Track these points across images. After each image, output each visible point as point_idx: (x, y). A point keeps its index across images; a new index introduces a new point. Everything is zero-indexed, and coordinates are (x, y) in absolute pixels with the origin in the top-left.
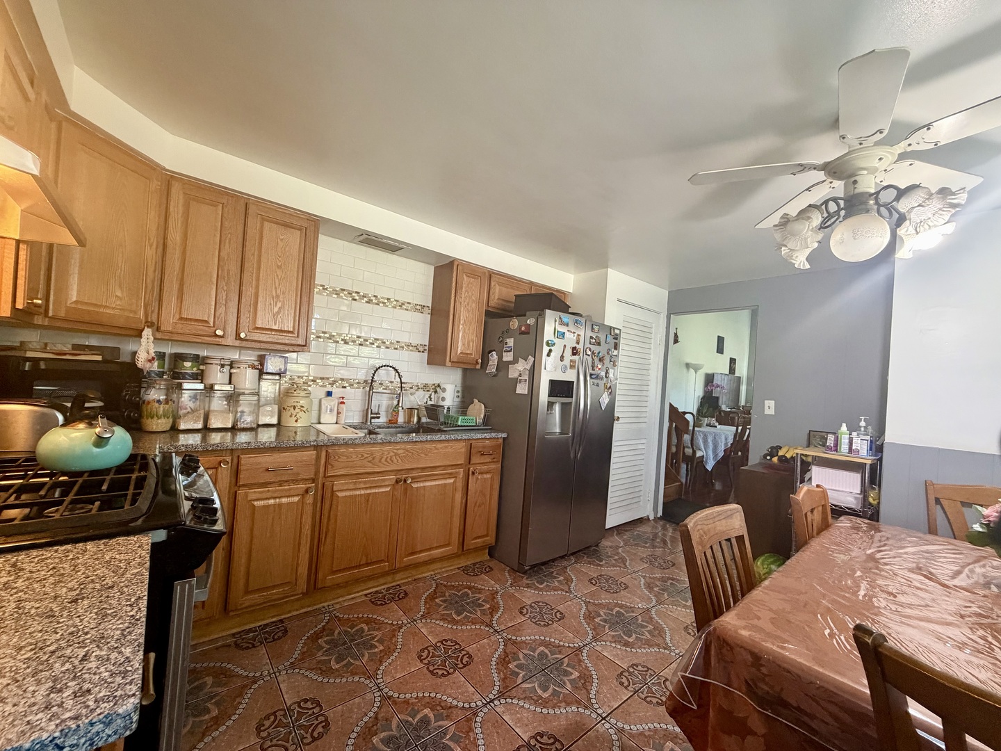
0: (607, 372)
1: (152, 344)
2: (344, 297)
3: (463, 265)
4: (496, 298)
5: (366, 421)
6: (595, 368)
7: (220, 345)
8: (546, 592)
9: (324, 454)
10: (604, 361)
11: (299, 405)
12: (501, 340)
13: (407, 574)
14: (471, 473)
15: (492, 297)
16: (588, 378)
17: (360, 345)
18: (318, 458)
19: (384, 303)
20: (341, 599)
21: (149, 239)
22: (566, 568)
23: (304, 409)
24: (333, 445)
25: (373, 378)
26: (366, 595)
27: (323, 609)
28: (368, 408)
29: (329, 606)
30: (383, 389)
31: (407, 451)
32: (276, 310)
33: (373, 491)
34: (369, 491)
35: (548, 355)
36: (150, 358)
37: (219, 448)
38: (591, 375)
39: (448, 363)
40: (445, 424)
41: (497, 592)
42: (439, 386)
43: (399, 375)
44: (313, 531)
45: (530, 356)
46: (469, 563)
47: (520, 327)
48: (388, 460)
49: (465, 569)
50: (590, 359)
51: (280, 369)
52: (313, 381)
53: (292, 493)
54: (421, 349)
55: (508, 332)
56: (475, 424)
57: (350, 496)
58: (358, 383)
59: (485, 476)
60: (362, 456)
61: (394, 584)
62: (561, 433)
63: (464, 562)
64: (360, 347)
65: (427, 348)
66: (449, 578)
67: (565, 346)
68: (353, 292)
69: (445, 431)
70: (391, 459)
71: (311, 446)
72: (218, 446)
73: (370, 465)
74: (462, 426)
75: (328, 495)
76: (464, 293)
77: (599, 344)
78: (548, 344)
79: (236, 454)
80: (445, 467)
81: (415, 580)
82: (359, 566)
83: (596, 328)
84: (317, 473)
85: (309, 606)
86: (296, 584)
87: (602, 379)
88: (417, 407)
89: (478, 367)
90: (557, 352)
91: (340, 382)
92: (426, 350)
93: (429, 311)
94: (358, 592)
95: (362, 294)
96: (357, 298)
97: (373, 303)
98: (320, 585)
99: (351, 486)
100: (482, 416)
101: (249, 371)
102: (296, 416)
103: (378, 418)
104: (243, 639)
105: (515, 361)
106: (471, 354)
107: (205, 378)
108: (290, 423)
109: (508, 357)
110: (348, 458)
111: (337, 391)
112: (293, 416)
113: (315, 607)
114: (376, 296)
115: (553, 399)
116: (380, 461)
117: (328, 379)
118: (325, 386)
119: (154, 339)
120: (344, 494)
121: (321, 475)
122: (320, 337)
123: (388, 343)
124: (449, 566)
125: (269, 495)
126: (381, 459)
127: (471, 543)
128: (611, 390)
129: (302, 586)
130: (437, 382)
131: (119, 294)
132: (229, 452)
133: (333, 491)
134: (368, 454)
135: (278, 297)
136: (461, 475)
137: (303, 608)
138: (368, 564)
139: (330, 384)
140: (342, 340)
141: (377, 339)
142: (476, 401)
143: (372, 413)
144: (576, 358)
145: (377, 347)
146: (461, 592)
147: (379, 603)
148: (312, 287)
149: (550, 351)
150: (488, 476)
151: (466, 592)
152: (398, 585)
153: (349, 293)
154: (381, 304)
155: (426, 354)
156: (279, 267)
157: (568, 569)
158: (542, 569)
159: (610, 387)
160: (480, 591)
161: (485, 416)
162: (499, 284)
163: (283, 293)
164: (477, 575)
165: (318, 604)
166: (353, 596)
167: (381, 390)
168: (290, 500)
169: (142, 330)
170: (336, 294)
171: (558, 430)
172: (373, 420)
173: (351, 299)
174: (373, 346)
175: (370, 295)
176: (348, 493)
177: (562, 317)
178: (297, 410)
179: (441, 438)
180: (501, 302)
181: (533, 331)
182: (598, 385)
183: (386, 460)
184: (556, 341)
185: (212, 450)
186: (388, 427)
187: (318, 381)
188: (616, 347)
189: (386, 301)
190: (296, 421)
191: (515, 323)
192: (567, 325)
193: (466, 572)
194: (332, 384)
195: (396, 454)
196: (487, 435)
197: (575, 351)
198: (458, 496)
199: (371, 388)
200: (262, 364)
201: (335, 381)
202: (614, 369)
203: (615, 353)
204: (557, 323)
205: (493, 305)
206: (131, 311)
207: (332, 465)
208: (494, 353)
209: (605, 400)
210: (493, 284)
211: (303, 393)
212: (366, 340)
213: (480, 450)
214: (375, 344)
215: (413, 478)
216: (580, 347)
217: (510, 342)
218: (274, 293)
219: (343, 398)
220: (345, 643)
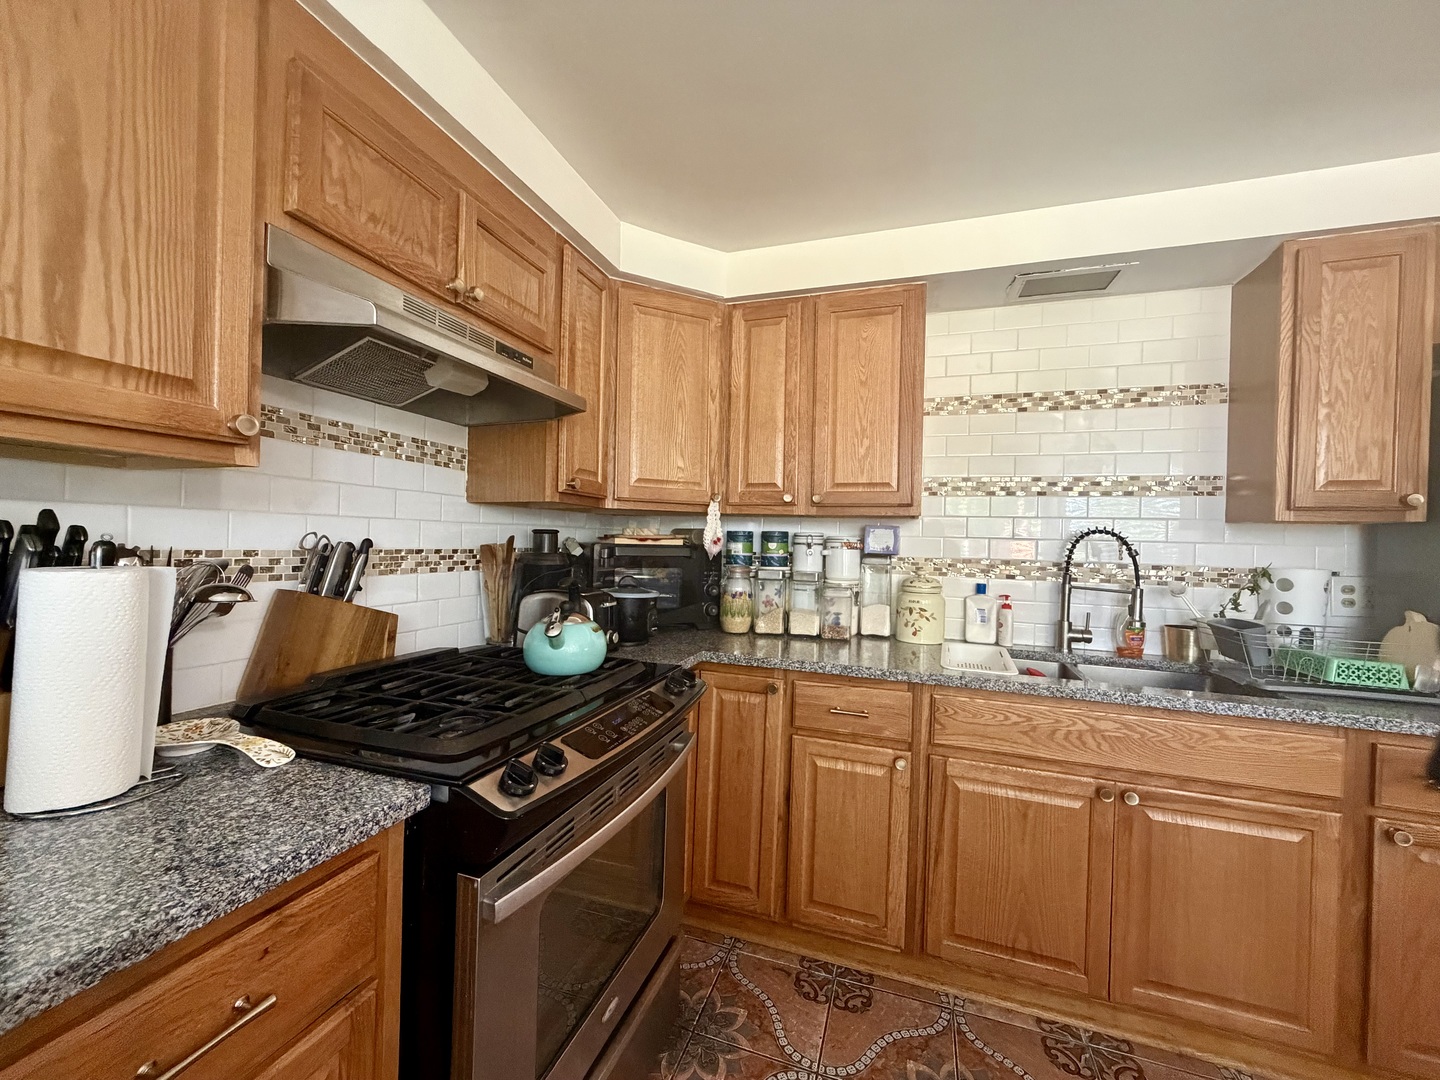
1: (719, 522)
2: (1001, 410)
3: (1316, 246)
5: (1061, 645)
7: (793, 516)
9: (926, 700)
11: (917, 606)
13: (1154, 1026)
14: (1378, 831)
17: (1039, 494)
18: (916, 705)
19: (1089, 402)
20: (983, 999)
21: (712, 391)
23: (927, 614)
25: (1069, 557)
26: (1039, 1020)
27: (944, 999)
28: (1062, 620)
29: (956, 997)
30: (1102, 581)
31: (1123, 724)
32: (862, 451)
33: (1038, 798)
34: (1026, 796)
36: (716, 539)
37: (765, 666)
39: (1280, 512)
40: (1278, 672)
42: (1266, 574)
43: (1129, 549)
48: (1073, 738)
49: (1052, 1032)
51: (888, 548)
52: (950, 565)
53: (874, 759)
54: (1207, 488)
56: (1404, 685)
57: (983, 795)
58: (1040, 569)
60: (1007, 718)
63: (1066, 1014)
64: (1040, 497)
65: (1223, 483)
68: (1019, 396)
69: (1273, 694)
70: (1079, 738)
71: (898, 682)
72: (763, 662)
73: (1028, 741)
74: (1340, 686)
75: (940, 781)
76: (1322, 321)
79: (791, 677)
80: (1263, 792)
81: (1180, 1056)
82: (1013, 951)
84: (915, 731)
85: (919, 977)
86: (886, 927)
89: (1417, 516)
91: (1003, 567)
92: (1221, 488)
93: (1225, 395)
94: (1021, 1003)
95: (1038, 395)
96: (1028, 405)
97: (1066, 408)
98: (931, 950)
99: (986, 776)
101: (846, 552)
102: (913, 625)
103: (1089, 641)
104: (810, 975)
106: (1378, 483)
107: (794, 563)
108: (906, 636)
110: (974, 716)
111: (995, 586)
112: (910, 624)
113: (931, 986)
116: (1051, 737)
117: (978, 561)
118: (974, 575)
119: (722, 515)
120: (970, 787)
121: (924, 737)
122: (959, 489)
123: (1109, 484)
125: (837, 753)
126: (1054, 732)
129: (897, 933)
130: (1260, 564)
131: (681, 464)
132: (781, 673)
133: (945, 777)
134: (1018, 715)
135: (864, 430)
136: (1335, 832)
137: (908, 973)
138: (1033, 955)
139: (982, 571)
140: (1002, 489)
142: (1415, 617)
143: (1070, 630)
145: (1081, 494)
147: (1062, 1059)
148: (918, 403)
153: (1011, 400)
154: (1084, 407)
155: (1221, 499)
156: (863, 384)
163: (871, 424)
165: (937, 982)
166: (1008, 1005)
168: (871, 771)
169: (708, 506)
170: (986, 407)
172: (1074, 645)
173: (1015, 409)
174: (1071, 493)
175: (1056, 394)
176: (979, 788)
178: (915, 615)
183: (1067, 738)
185: (757, 667)
186: (1113, 664)
187: (960, 565)
189: (1096, 397)
190: (914, 634)
194: (985, 572)
195: (1093, 730)
199: (1067, 578)
200: (862, 541)
201: (992, 566)
206: (694, 483)
207: (941, 724)
211: (926, 587)
212: (1053, 484)
214: (1075, 489)
215: (1144, 797)
218: (858, 427)
219: (1007, 597)
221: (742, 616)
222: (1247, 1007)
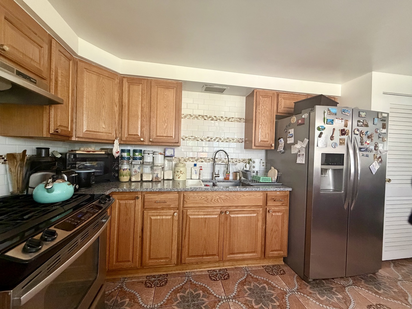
0: (376, 146)
1: (118, 146)
2: (200, 119)
3: (259, 92)
4: (283, 107)
5: (213, 178)
6: (364, 143)
7: (144, 145)
8: (326, 305)
9: (182, 196)
10: (373, 138)
11: (179, 170)
12: (286, 130)
13: (231, 263)
14: (267, 211)
15: (279, 107)
16: (358, 151)
17: (209, 141)
18: (179, 197)
20: (195, 270)
21: (116, 103)
22: (345, 287)
23: (182, 172)
24: (186, 191)
25: (215, 157)
26: (208, 271)
27: (186, 274)
28: (213, 172)
29: (189, 272)
30: (222, 162)
31: (226, 196)
32: (165, 127)
33: (208, 216)
34: (206, 216)
35: (320, 136)
36: (117, 152)
37: (135, 191)
38: (360, 149)
39: (254, 147)
40: (253, 181)
41: (286, 293)
42: (251, 160)
43: (227, 155)
44: (178, 234)
45: (305, 139)
46: (270, 264)
47: (298, 121)
48: (216, 200)
49: (266, 268)
50: (358, 137)
51: (172, 154)
52: (188, 159)
53: (168, 214)
54: (241, 141)
55: (290, 126)
56: (271, 181)
57: (196, 218)
58: (209, 160)
59: (277, 214)
60: (202, 198)
61: (224, 268)
62: (334, 190)
63: (266, 263)
64: (209, 142)
65: (244, 140)
66: (256, 272)
67: (334, 129)
68: (204, 116)
69: (252, 185)
70: (217, 200)
71: (175, 191)
72: (134, 190)
73: (206, 203)
74: (262, 183)
75: (185, 216)
76: (260, 107)
77: (367, 126)
78: (319, 129)
79: (143, 193)
80: (251, 207)
81: (236, 268)
82: (203, 256)
83: (363, 114)
84: (179, 204)
85: (180, 270)
86: (171, 260)
87: (371, 151)
88: (238, 171)
89: (273, 148)
90: (327, 133)
91: (200, 159)
92: (243, 141)
93: (244, 121)
94: (204, 268)
95: (208, 116)
96: (206, 118)
97: (214, 120)
98: (183, 262)
99: (197, 213)
100: (276, 177)
101: (160, 156)
103: (219, 177)
104: (149, 281)
105: (295, 143)
106: (268, 141)
107: (144, 159)
108: (177, 179)
109: (290, 141)
110: (194, 198)
111: (199, 164)
112: (178, 175)
113: (183, 271)
114: (215, 117)
115: (325, 167)
116: (211, 201)
117: (194, 158)
118: (194, 162)
119: (119, 144)
120: (193, 217)
121: (182, 205)
122: (190, 139)
123: (223, 139)
124: (257, 264)
125: (158, 214)
126: (212, 199)
127: (270, 253)
128: (381, 159)
129: (174, 260)
130: (250, 158)
131: (104, 126)
132: (140, 193)
133: (187, 215)
134: (204, 197)
135: (165, 121)
136: (261, 212)
137: (177, 270)
138: (207, 255)
139: (196, 160)
140: (200, 139)
141: (217, 138)
142: (273, 168)
143: (215, 174)
144: (345, 137)
145: (217, 141)
146: (261, 286)
147: (213, 278)
148: (180, 115)
149: (321, 133)
150: (280, 214)
151: (264, 286)
152: (226, 269)
153: (202, 117)
154: (218, 120)
155: (243, 143)
156: (165, 108)
157: (347, 289)
158: (323, 284)
159: (380, 157)
160: (273, 288)
161: (277, 177)
162: (284, 98)
163: (167, 119)
164: (274, 275)
165: (184, 270)
166: (201, 270)
167: (220, 163)
168: (167, 217)
169: (114, 141)
170: (197, 118)
171: (331, 188)
172: (216, 178)
173: (203, 119)
174: (215, 141)
175: (212, 116)
176: (195, 217)
177: (330, 109)
178: (179, 173)
179: (246, 190)
180: (286, 109)
181: (307, 122)
182: (367, 156)
183: (214, 200)
184: (326, 126)
185: (132, 192)
186: (223, 182)
187: (190, 159)
188: (384, 126)
189: (221, 118)
190: (179, 178)
191: (294, 119)
192: (336, 114)
193: (267, 270)
195: (220, 198)
196: (278, 189)
197: (343, 132)
198: (260, 224)
199: (214, 162)
200: (165, 153)
201: (198, 159)
202: (383, 144)
203: (384, 131)
204: (326, 114)
205: (281, 112)
206: (109, 133)
207: (186, 201)
208: (282, 139)
209: (375, 167)
210: (280, 99)
211: (182, 165)
212: (211, 139)
213: (273, 198)
214: (216, 140)
215: (230, 212)
216: (349, 128)
217: (292, 131)
218: (164, 120)
219: (201, 167)
220: (188, 301)
221: (127, 176)
222: (247, 253)
